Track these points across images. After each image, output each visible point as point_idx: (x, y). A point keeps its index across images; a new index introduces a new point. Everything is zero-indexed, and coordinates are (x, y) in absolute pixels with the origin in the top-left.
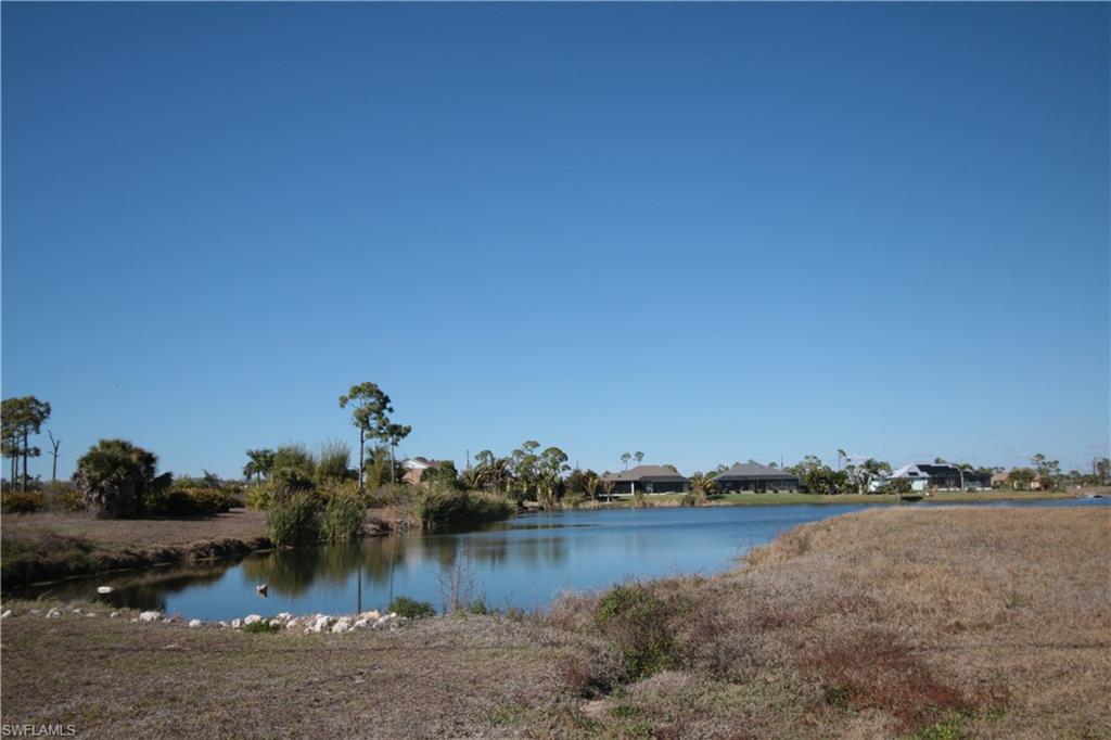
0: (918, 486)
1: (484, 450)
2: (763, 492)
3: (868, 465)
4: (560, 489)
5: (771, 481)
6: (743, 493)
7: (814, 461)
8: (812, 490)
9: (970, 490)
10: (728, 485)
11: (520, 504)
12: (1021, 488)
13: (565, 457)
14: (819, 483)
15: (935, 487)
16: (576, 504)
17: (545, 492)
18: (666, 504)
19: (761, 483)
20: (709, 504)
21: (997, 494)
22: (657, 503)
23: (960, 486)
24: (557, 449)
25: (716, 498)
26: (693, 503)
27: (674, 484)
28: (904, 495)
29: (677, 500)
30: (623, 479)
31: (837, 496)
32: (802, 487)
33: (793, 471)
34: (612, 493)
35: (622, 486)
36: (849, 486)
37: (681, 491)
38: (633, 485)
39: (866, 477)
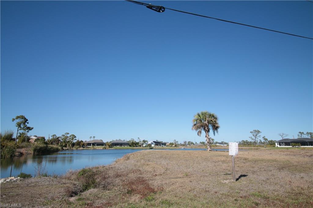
0: (153, 145)
1: (54, 134)
2: (122, 146)
3: (144, 141)
4: (73, 145)
5: (123, 144)
6: (117, 146)
7: (133, 140)
8: (132, 146)
9: (162, 147)
10: (114, 144)
11: (62, 148)
12: (171, 146)
13: (76, 137)
14: (134, 144)
15: (156, 146)
16: (77, 148)
17: (69, 145)
18: (99, 149)
19: (121, 144)
20: (109, 149)
21: (167, 147)
22: (97, 148)
23: (160, 146)
24: (73, 135)
25: (111, 147)
26: (106, 148)
27: (101, 144)
28: (150, 147)
29: (102, 148)
30: (90, 143)
31: (137, 147)
32: (130, 145)
33: (128, 142)
34: (86, 146)
35: (89, 144)
36: (139, 145)
37: (103, 146)
38: (92, 144)
39: (143, 143)
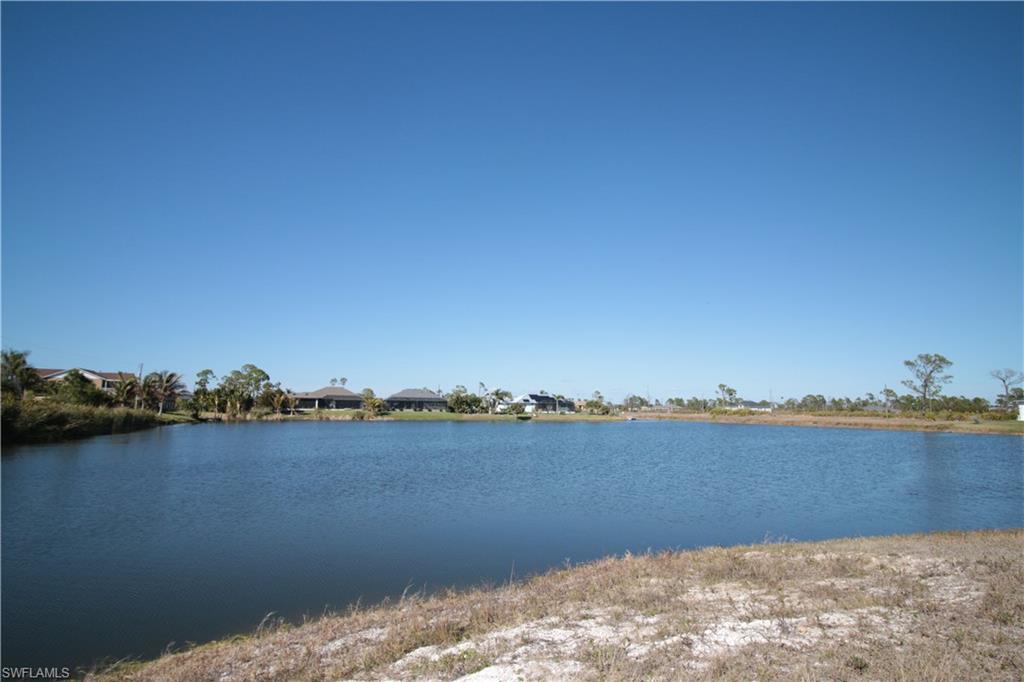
0: (529, 409)
2: (421, 410)
3: (497, 393)
4: (248, 403)
5: (427, 402)
6: (405, 410)
7: (462, 389)
8: (456, 410)
9: (562, 413)
10: (395, 404)
12: (592, 413)
13: (268, 378)
14: (464, 404)
15: (540, 410)
16: (260, 416)
17: (233, 405)
18: (340, 418)
19: (419, 404)
20: (375, 419)
21: (578, 417)
22: (332, 418)
23: (555, 410)
25: (382, 415)
26: (362, 418)
28: (519, 415)
29: (351, 415)
30: (309, 397)
31: (474, 415)
32: (450, 408)
33: (446, 396)
34: (296, 407)
35: (307, 402)
36: (483, 408)
37: (357, 408)
38: (317, 402)
39: (495, 401)
